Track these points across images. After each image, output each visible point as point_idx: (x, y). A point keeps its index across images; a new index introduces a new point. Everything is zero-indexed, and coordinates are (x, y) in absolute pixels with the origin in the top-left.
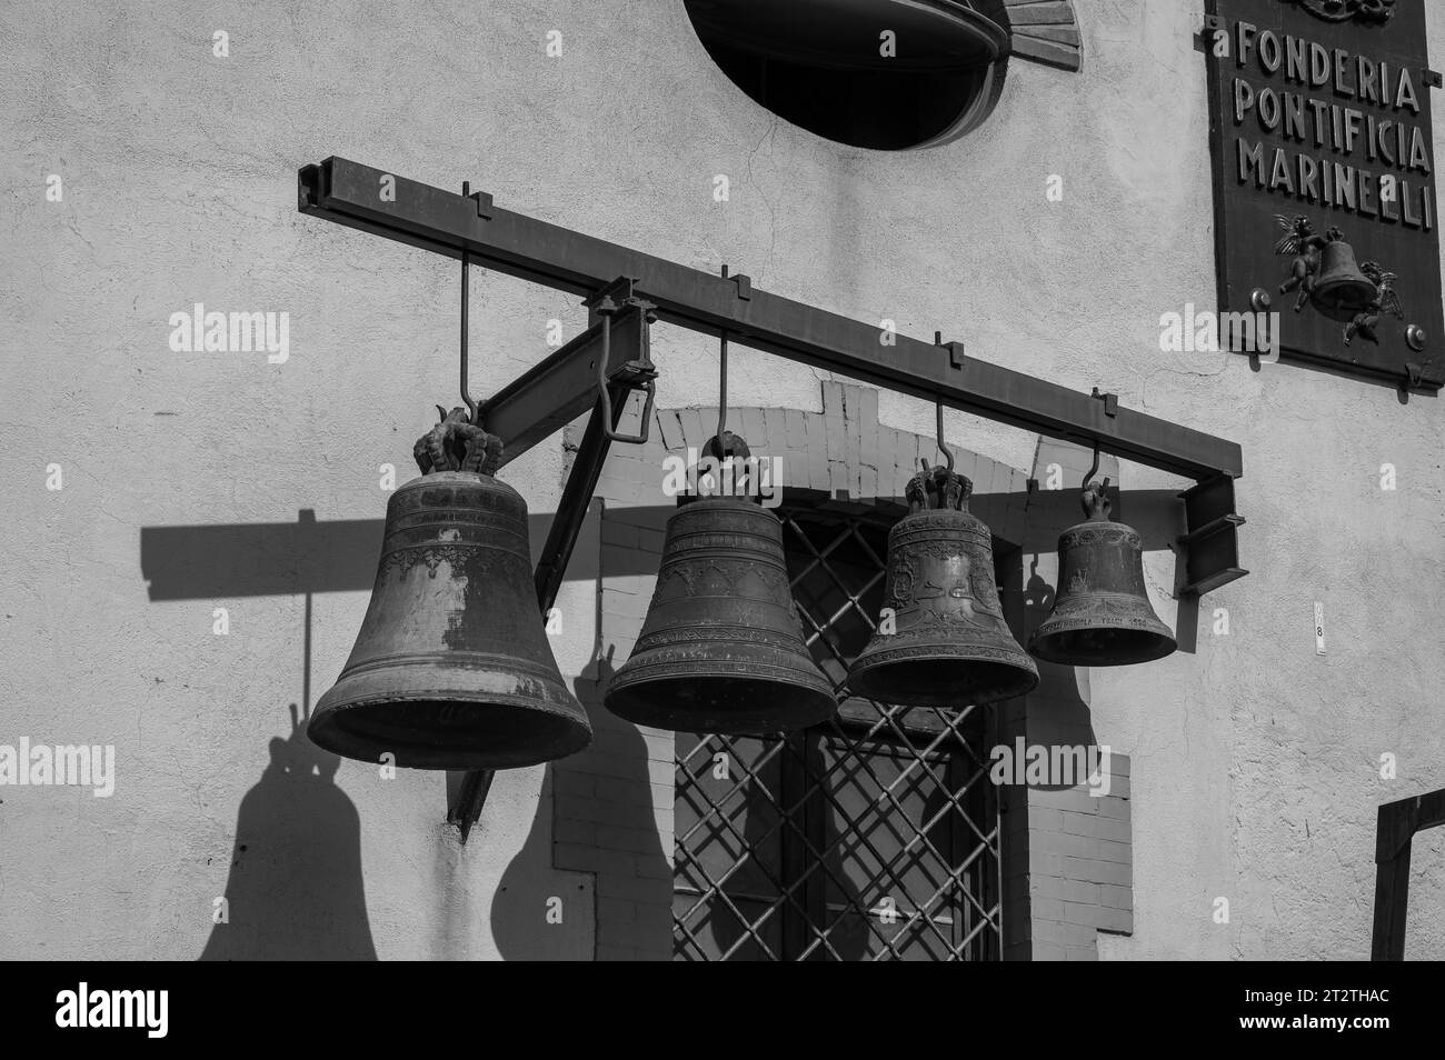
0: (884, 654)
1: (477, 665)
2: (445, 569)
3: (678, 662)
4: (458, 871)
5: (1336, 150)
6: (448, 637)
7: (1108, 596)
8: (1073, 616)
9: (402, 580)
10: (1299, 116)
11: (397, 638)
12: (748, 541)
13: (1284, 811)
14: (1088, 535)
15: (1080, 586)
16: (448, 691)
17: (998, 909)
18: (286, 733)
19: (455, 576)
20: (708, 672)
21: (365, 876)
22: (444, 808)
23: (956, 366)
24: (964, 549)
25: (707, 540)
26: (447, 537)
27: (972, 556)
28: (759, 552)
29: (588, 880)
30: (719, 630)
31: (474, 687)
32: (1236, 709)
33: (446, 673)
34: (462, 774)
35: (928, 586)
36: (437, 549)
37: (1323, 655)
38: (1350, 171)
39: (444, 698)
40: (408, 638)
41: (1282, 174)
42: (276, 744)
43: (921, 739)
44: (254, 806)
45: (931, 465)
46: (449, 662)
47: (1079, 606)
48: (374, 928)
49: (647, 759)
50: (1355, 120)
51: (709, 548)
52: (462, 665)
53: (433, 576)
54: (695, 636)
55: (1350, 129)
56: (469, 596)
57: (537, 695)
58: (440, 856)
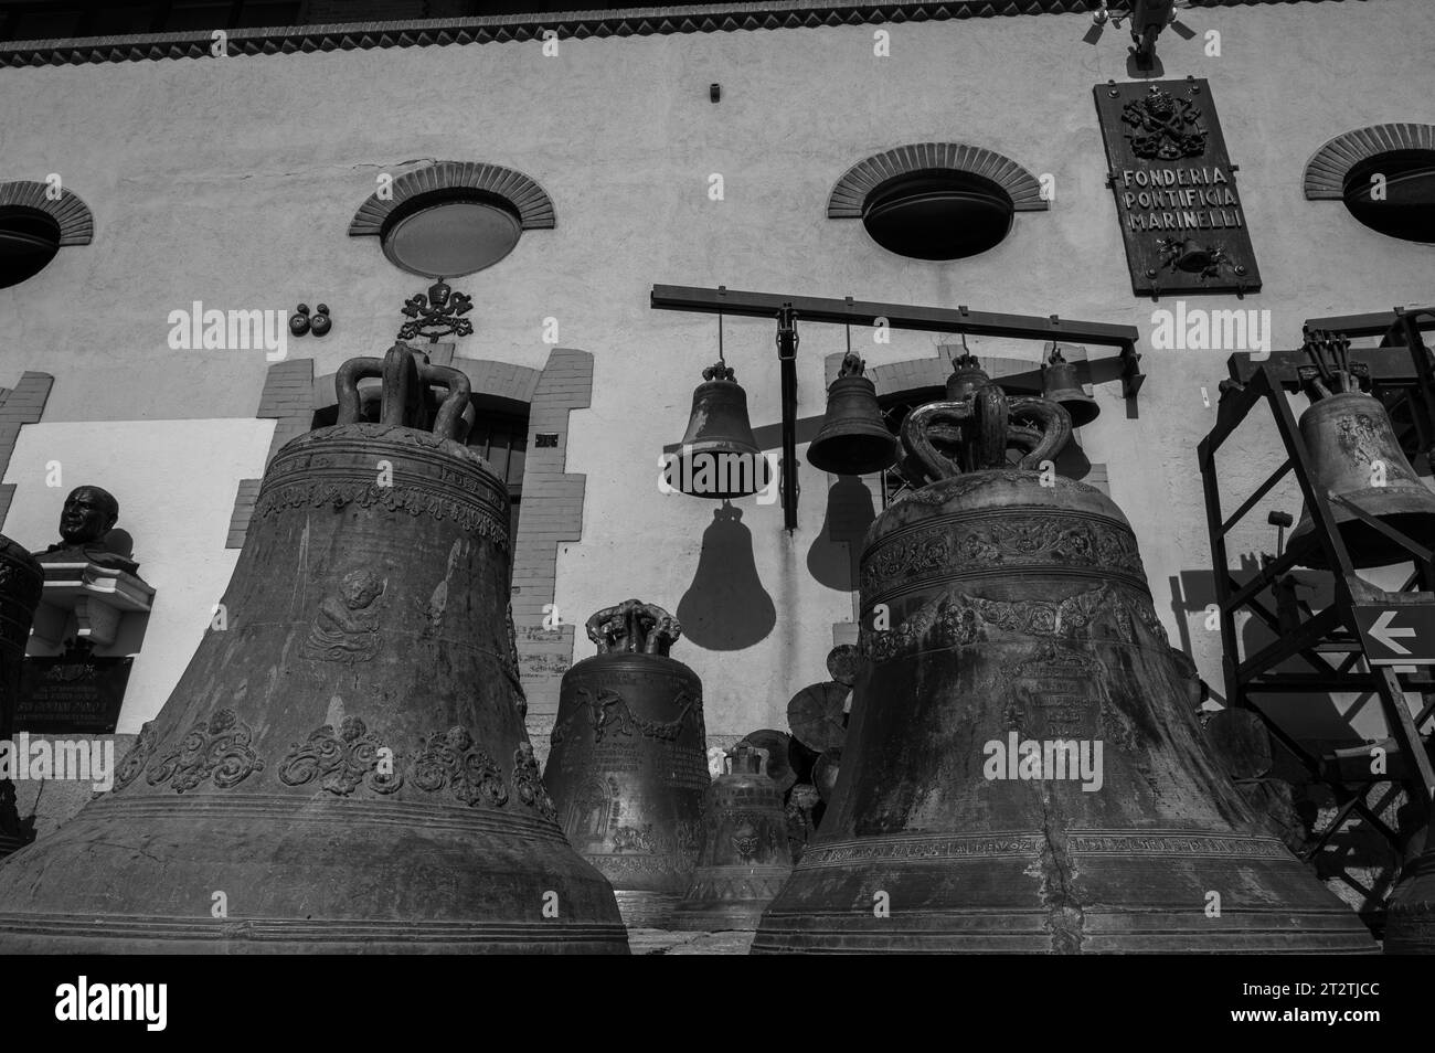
2: (701, 413)
4: (790, 546)
5: (1183, 207)
6: (697, 435)
10: (1161, 199)
19: (704, 414)
22: (783, 524)
23: (966, 315)
26: (702, 402)
28: (854, 391)
29: (846, 543)
36: (699, 407)
37: (1209, 408)
38: (1192, 213)
41: (1154, 222)
46: (693, 442)
49: (870, 495)
50: (1191, 194)
51: (836, 394)
52: (699, 442)
53: (697, 416)
55: (1189, 197)
56: (707, 420)
57: (726, 447)
58: (782, 542)
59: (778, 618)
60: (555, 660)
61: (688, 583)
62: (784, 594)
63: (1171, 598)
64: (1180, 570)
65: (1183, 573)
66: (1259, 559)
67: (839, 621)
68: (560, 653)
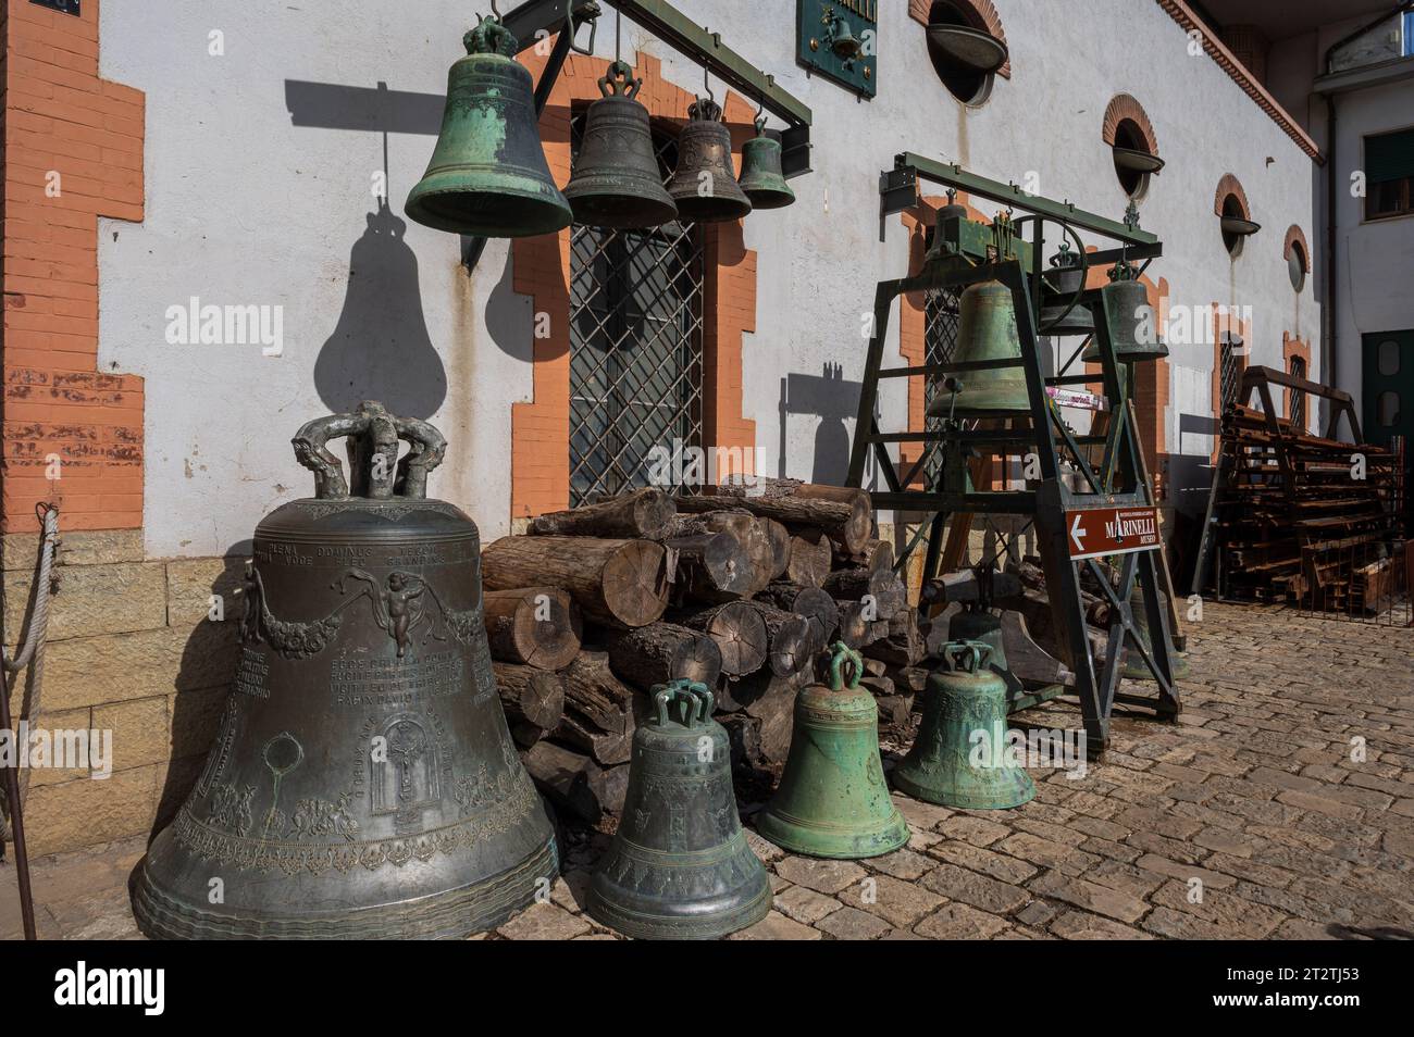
0: (684, 193)
1: (517, 173)
2: (492, 113)
3: (603, 186)
4: (467, 291)
6: (498, 154)
7: (770, 174)
8: (755, 183)
9: (465, 117)
11: (464, 152)
12: (637, 122)
13: (811, 280)
14: (760, 144)
15: (756, 169)
16: (502, 188)
17: (701, 319)
18: (376, 211)
19: (499, 117)
20: (622, 192)
21: (421, 292)
22: (461, 257)
23: (717, 46)
24: (721, 142)
25: (615, 119)
26: (492, 93)
27: (725, 146)
28: (640, 128)
29: (530, 298)
30: (625, 169)
31: (516, 186)
32: (795, 234)
33: (500, 176)
34: (471, 238)
35: (705, 159)
36: (486, 100)
37: (826, 212)
39: (500, 191)
40: (472, 153)
42: (370, 216)
43: (672, 238)
44: (358, 249)
45: (700, 98)
46: (499, 170)
47: (756, 179)
48: (426, 320)
51: (617, 123)
52: (508, 172)
53: (485, 116)
54: (612, 172)
56: (507, 131)
57: (551, 195)
58: (458, 283)
59: (449, 391)
60: (112, 435)
61: (330, 324)
62: (459, 358)
63: (779, 399)
64: (789, 371)
65: (790, 375)
66: (833, 368)
67: (518, 401)
68: (118, 425)
